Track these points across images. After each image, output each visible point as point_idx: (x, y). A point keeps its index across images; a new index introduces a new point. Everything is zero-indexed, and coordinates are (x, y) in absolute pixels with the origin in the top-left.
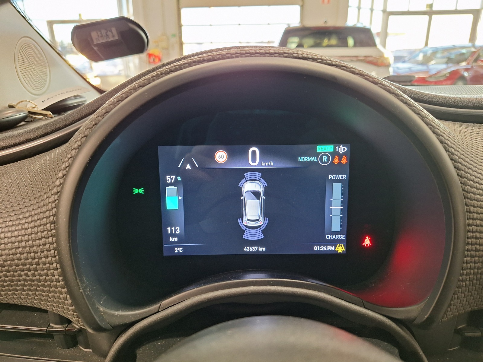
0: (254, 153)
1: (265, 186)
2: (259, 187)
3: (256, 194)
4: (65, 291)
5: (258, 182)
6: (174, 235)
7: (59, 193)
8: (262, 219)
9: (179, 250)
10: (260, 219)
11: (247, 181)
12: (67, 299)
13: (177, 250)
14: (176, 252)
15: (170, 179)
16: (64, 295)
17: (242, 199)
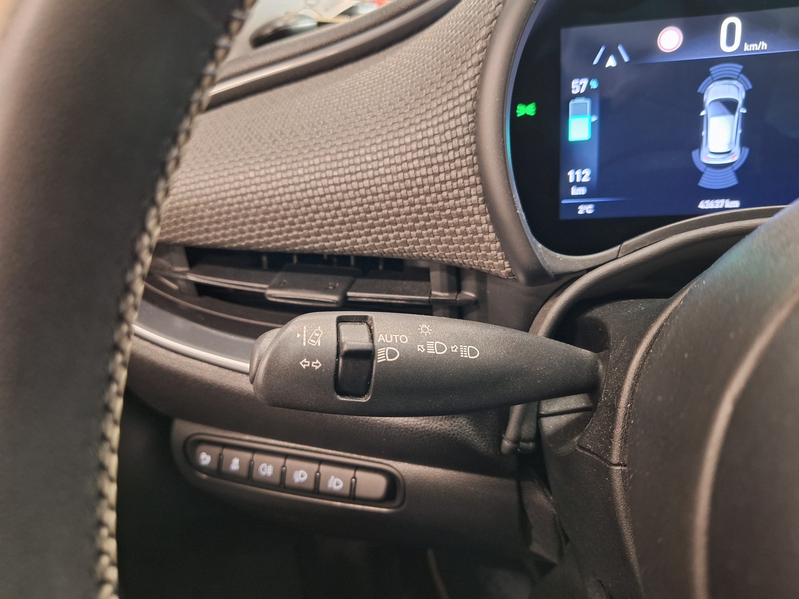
0: (732, 27)
1: (747, 89)
2: (735, 91)
3: (730, 106)
4: (486, 218)
5: (735, 82)
6: (580, 184)
7: (481, 64)
8: (736, 150)
9: (586, 209)
10: (732, 152)
11: (713, 81)
12: (488, 230)
13: (582, 210)
14: (580, 212)
15: (578, 85)
16: (485, 226)
17: (703, 116)
